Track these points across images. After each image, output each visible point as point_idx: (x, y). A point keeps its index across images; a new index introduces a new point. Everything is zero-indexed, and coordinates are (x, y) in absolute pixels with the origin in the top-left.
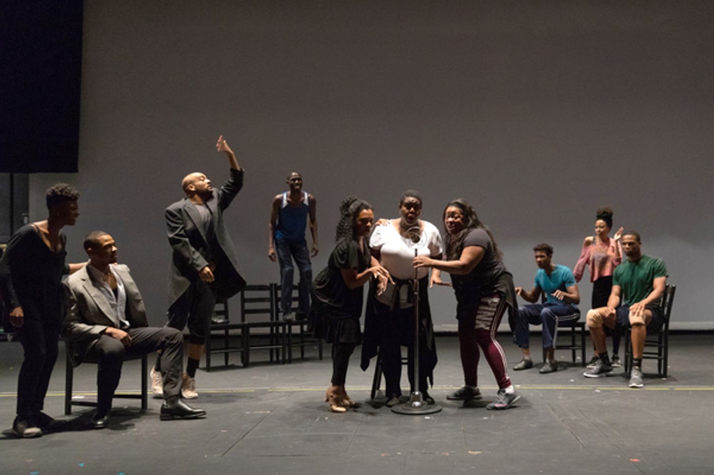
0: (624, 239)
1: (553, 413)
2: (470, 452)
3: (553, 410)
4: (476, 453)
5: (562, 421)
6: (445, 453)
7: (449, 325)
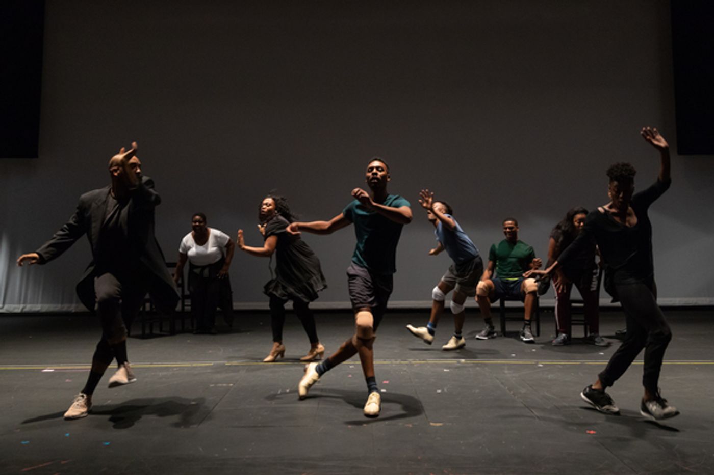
0: (506, 224)
1: (502, 386)
2: (432, 424)
3: (502, 383)
4: (438, 424)
5: (513, 394)
6: (408, 425)
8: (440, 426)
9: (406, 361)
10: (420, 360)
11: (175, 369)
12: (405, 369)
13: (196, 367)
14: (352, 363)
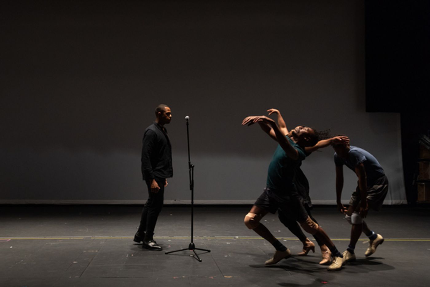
2: (225, 277)
4: (229, 277)
6: (211, 277)
7: (185, 201)
8: (230, 278)
9: (202, 237)
10: (211, 237)
11: (60, 241)
12: (202, 242)
13: (73, 240)
14: (169, 238)
